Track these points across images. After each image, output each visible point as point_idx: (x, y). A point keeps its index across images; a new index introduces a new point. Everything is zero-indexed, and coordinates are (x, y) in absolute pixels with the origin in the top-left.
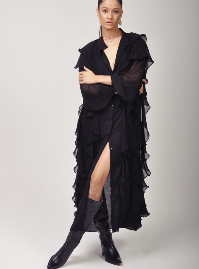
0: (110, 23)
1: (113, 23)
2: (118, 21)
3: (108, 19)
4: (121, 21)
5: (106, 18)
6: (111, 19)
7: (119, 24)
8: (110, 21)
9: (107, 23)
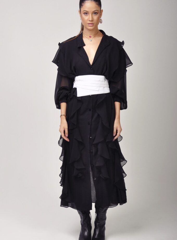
0: (91, 24)
1: (94, 24)
2: (99, 21)
3: (89, 21)
4: (101, 20)
5: (87, 20)
6: (92, 21)
7: (100, 23)
8: (91, 23)
9: (88, 25)
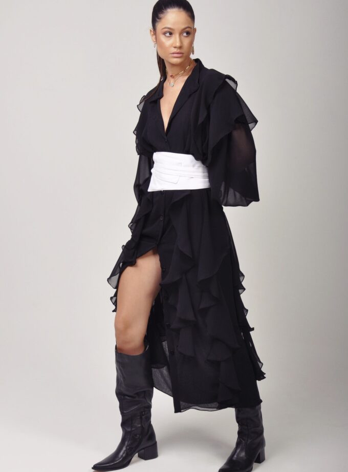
1: (182, 54)
3: (175, 47)
6: (180, 47)
9: (172, 55)
